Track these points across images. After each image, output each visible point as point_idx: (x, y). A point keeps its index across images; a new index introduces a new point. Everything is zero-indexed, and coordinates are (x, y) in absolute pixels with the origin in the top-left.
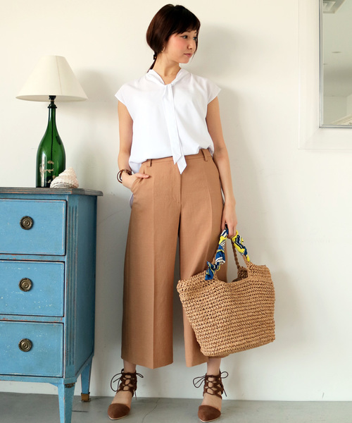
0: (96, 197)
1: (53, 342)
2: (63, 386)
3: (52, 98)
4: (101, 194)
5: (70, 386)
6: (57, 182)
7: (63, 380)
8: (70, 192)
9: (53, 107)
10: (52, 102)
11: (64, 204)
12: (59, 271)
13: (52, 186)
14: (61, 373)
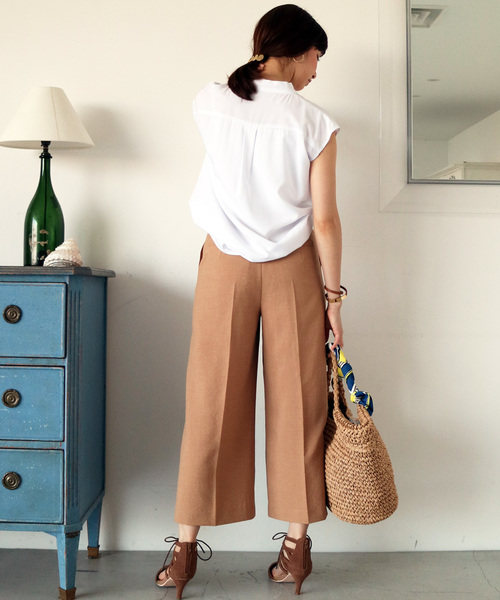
0: (106, 278)
1: (49, 477)
2: (64, 535)
3: (46, 144)
4: (113, 274)
5: (72, 536)
6: (53, 259)
7: (63, 527)
8: (72, 272)
9: (46, 157)
10: (46, 150)
11: (63, 289)
12: (58, 379)
13: (46, 264)
14: (61, 518)
